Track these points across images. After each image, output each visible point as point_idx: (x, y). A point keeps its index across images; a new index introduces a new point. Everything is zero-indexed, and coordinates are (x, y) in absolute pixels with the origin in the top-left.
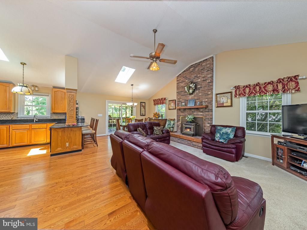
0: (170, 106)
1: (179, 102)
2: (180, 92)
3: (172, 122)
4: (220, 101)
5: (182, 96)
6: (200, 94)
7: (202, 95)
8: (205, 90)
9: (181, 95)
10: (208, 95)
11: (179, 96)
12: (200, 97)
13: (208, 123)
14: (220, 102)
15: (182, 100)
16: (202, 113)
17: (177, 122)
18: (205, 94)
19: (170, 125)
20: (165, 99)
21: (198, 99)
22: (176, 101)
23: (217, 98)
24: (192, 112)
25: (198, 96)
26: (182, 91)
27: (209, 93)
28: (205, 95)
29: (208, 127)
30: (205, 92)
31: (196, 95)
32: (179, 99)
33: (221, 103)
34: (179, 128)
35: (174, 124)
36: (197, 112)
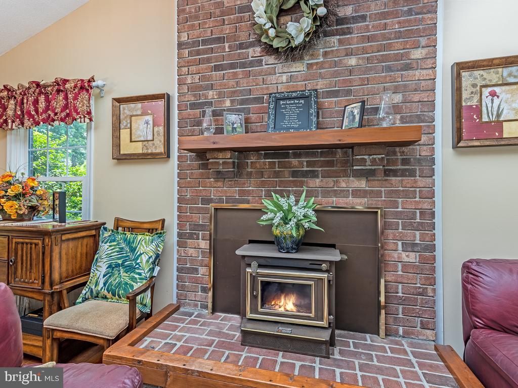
0: (125, 134)
1: (194, 106)
2: (205, 42)
3: (146, 247)
4: (478, 110)
5: (217, 68)
6: (353, 61)
7: (367, 70)
8: (384, 37)
9: (208, 60)
10: (408, 67)
11: (193, 69)
12: (350, 81)
13: (410, 247)
14: (480, 117)
15: (220, 95)
16: (362, 184)
17: (180, 244)
18: (384, 59)
19: (130, 269)
20: (85, 87)
21: (335, 94)
22: (175, 103)
23: (457, 90)
24: (295, 174)
25: (336, 74)
26: (220, 40)
27: (417, 54)
28: (389, 69)
29: (406, 267)
30: (389, 47)
31: (321, 65)
32: (193, 88)
33: (485, 119)
34: (196, 280)
35: (158, 259)
36: (326, 175)
